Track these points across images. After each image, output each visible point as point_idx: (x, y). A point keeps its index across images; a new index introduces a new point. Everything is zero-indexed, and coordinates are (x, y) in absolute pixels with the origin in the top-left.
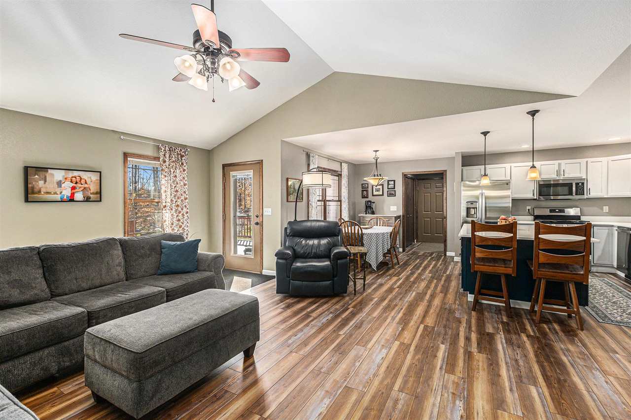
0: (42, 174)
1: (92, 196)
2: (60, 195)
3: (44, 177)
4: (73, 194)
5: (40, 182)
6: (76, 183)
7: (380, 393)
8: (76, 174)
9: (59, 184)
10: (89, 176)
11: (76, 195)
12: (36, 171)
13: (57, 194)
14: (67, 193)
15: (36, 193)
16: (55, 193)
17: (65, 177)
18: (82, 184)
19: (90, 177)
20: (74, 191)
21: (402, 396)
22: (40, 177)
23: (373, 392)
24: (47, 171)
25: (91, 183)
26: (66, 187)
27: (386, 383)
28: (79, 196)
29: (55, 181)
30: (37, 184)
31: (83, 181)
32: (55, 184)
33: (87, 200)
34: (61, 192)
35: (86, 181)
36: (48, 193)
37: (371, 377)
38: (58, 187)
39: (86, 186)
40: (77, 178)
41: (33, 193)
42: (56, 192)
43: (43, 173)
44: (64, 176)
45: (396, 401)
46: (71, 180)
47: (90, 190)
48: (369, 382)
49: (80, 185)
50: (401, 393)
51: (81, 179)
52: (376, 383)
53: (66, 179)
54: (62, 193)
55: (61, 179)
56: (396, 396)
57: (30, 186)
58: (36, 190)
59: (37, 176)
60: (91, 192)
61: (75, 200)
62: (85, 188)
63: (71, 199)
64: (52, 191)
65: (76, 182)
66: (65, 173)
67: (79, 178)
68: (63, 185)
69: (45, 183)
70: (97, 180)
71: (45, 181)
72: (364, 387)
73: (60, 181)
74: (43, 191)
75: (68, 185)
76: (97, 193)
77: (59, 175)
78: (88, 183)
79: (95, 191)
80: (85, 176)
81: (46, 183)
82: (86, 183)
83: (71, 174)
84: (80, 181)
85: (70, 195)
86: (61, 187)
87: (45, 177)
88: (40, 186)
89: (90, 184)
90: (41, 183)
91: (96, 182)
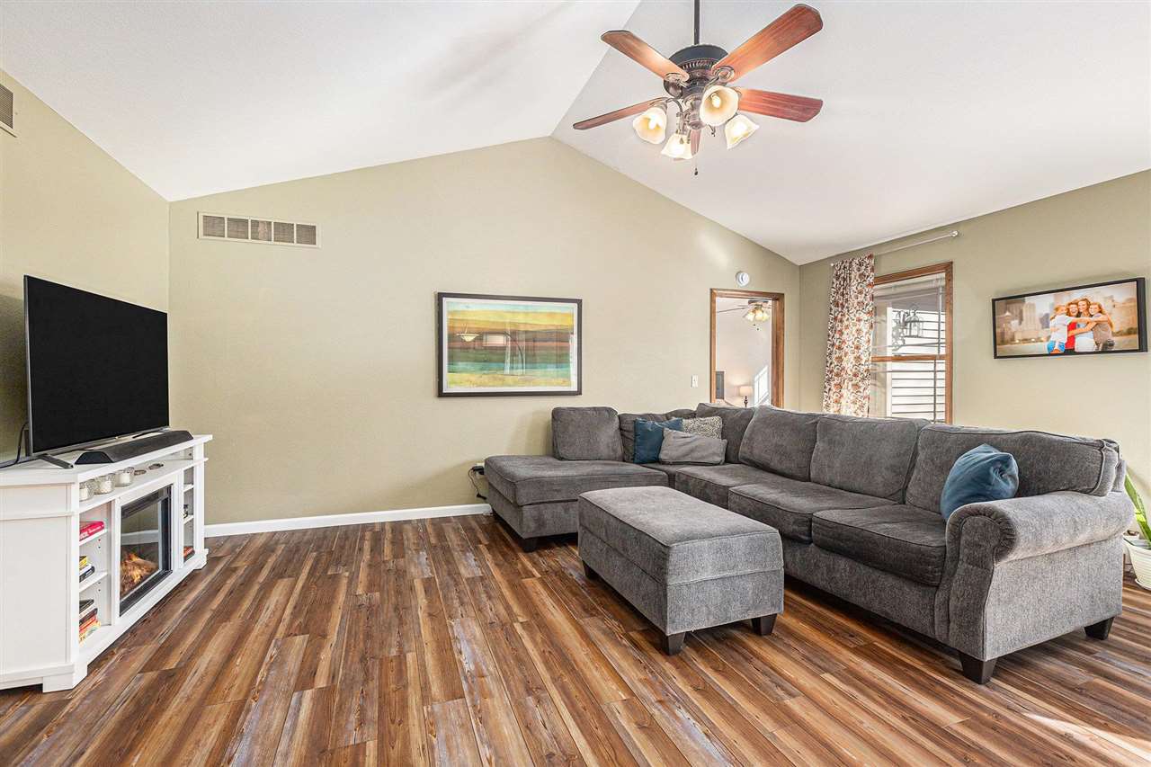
0: (1015, 307)
1: (1115, 339)
2: (1047, 343)
3: (1018, 311)
4: (1071, 339)
5: (1012, 322)
6: (1079, 315)
7: (398, 719)
8: (1077, 295)
9: (1045, 321)
10: (1108, 295)
11: (1078, 340)
12: (1007, 304)
13: (1042, 341)
14: (1060, 337)
15: (1007, 343)
16: (1039, 340)
17: (1056, 306)
18: (1092, 316)
19: (1111, 297)
20: (1074, 332)
21: (353, 738)
22: (1012, 313)
23: (410, 715)
24: (1024, 301)
25: (1115, 311)
26: (1057, 326)
27: (398, 744)
28: (1085, 342)
29: (1037, 318)
30: (1009, 325)
31: (1093, 310)
32: (1038, 322)
33: (1106, 349)
34: (1050, 337)
35: (1100, 307)
36: (1026, 340)
37: (434, 740)
38: (1043, 328)
39: (1101, 318)
40: (1080, 303)
41: (1003, 342)
42: (1039, 338)
43: (1018, 305)
44: (1053, 304)
45: (362, 722)
46: (1068, 309)
47: (1111, 326)
48: (430, 725)
49: (1088, 319)
50: (358, 742)
51: (1089, 304)
52: (416, 735)
53: (1057, 309)
54: (1051, 339)
55: (1048, 312)
56: (366, 731)
57: (998, 330)
58: (1007, 337)
59: (1008, 314)
60: (1115, 330)
61: (1076, 350)
62: (1098, 324)
63: (1069, 350)
64: (1033, 336)
65: (1077, 314)
66: (1056, 298)
67: (1084, 303)
68: (1052, 323)
69: (1020, 323)
70: (1130, 300)
71: (1021, 320)
72: (431, 714)
73: (1047, 315)
74: (1018, 337)
75: (1062, 321)
76: (1129, 332)
77: (1043, 305)
78: (1106, 312)
79: (1125, 328)
80: (1097, 296)
81: (1024, 323)
82: (1100, 312)
83: (1065, 299)
84: (1087, 309)
85: (1065, 342)
86: (1048, 327)
87: (1021, 312)
88: (1013, 330)
89: (1110, 314)
90: (1015, 323)
91: (1128, 305)
